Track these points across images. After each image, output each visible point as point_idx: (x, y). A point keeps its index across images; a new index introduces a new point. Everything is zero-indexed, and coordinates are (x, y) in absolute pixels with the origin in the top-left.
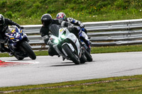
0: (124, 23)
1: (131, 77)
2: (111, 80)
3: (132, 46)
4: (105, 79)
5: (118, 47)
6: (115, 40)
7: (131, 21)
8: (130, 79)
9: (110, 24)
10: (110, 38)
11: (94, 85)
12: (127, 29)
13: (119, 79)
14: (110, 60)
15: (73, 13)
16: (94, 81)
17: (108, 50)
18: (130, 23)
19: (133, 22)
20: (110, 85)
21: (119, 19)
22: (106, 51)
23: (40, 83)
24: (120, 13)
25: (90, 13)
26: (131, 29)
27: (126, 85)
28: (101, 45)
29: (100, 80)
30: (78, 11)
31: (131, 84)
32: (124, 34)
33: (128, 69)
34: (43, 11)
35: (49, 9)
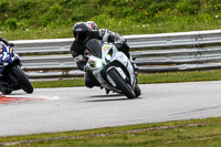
0: (191, 37)
1: (203, 121)
2: (171, 125)
3: (203, 72)
4: (162, 124)
5: (181, 74)
6: (178, 64)
7: (201, 32)
8: (200, 124)
9: (169, 38)
10: (168, 60)
11: (145, 133)
12: (196, 46)
13: (183, 125)
14: (170, 94)
15: (111, 21)
16: (145, 127)
17: (166, 79)
18: (200, 36)
19: (206, 35)
20: (170, 133)
21: (183, 29)
22: (163, 79)
23: (60, 130)
24: (184, 20)
25: (138, 21)
26: (202, 46)
27: (194, 134)
28: (155, 71)
29: (154, 126)
30: (119, 18)
31: (203, 132)
32: (190, 54)
33: (197, 107)
34: (64, 18)
35: (74, 15)
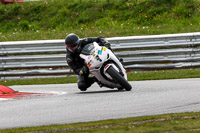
0: (187, 37)
2: (168, 117)
4: (160, 116)
5: (177, 71)
8: (194, 116)
9: (166, 39)
10: (166, 59)
11: (144, 125)
12: (191, 46)
13: (178, 117)
15: (114, 23)
16: (144, 119)
17: (163, 76)
18: (194, 37)
19: (199, 37)
20: (166, 125)
21: (179, 31)
24: (180, 23)
25: (138, 23)
27: (188, 125)
28: (153, 69)
29: (153, 118)
30: (121, 21)
31: (196, 123)
32: (186, 53)
34: (72, 21)
35: (80, 18)
